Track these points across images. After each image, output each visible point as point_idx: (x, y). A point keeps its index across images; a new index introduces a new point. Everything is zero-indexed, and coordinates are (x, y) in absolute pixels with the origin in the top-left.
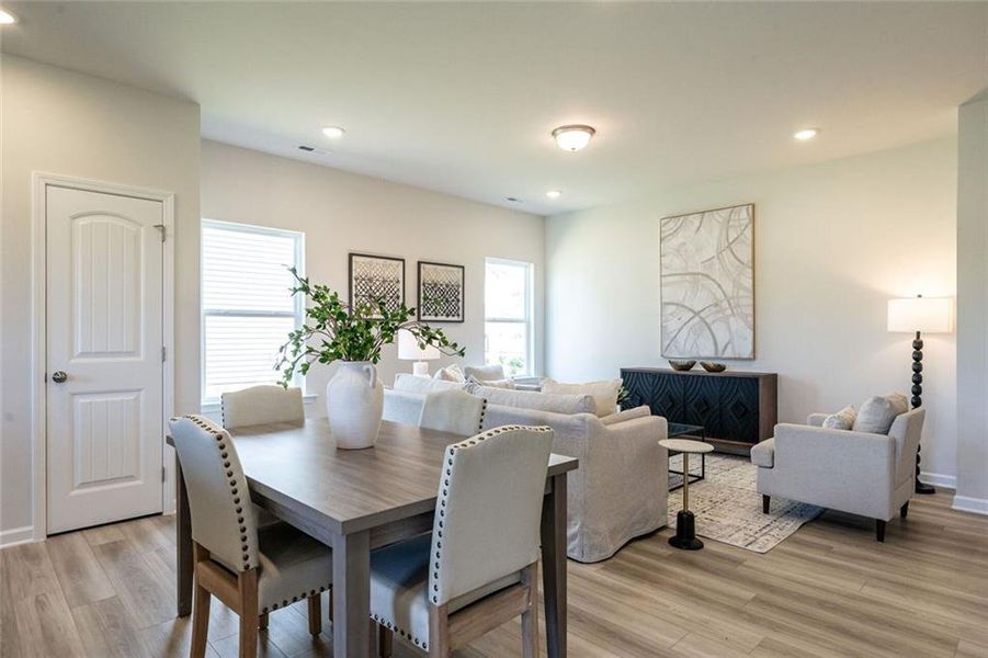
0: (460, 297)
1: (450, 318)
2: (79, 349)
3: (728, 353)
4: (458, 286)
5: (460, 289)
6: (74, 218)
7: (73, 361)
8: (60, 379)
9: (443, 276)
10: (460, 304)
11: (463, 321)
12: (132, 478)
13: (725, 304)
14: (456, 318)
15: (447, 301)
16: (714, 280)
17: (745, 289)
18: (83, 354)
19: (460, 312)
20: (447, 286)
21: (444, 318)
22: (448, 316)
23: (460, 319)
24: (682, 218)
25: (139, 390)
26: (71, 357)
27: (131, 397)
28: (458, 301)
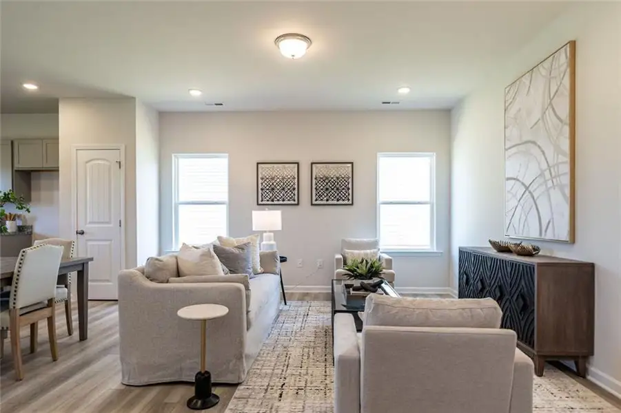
0: (350, 186)
1: (341, 202)
2: (88, 221)
3: (549, 236)
4: (348, 178)
5: (350, 180)
6: (87, 162)
7: (87, 225)
8: (82, 233)
9: (333, 172)
10: (350, 191)
11: (352, 204)
12: (108, 281)
13: (547, 174)
14: (346, 202)
15: (338, 189)
16: (539, 147)
17: (564, 154)
18: (90, 223)
19: (350, 198)
20: (338, 178)
21: (335, 202)
22: (338, 200)
23: (350, 202)
24: (518, 82)
25: (111, 240)
26: (86, 224)
27: (107, 243)
28: (349, 189)
